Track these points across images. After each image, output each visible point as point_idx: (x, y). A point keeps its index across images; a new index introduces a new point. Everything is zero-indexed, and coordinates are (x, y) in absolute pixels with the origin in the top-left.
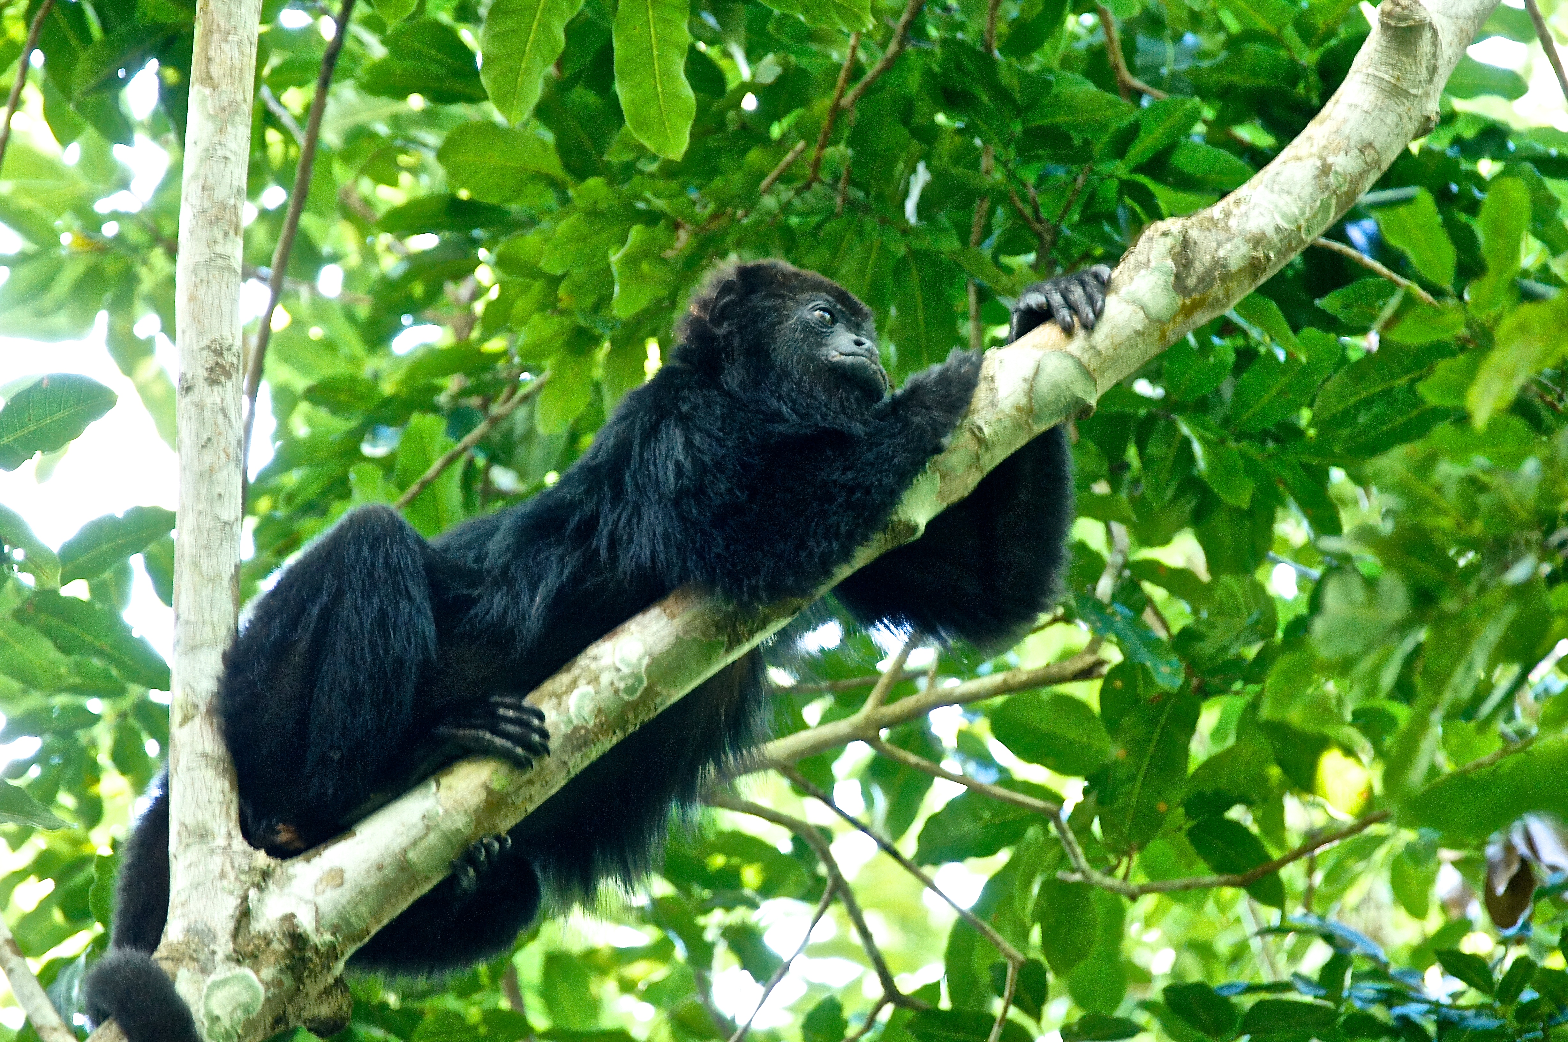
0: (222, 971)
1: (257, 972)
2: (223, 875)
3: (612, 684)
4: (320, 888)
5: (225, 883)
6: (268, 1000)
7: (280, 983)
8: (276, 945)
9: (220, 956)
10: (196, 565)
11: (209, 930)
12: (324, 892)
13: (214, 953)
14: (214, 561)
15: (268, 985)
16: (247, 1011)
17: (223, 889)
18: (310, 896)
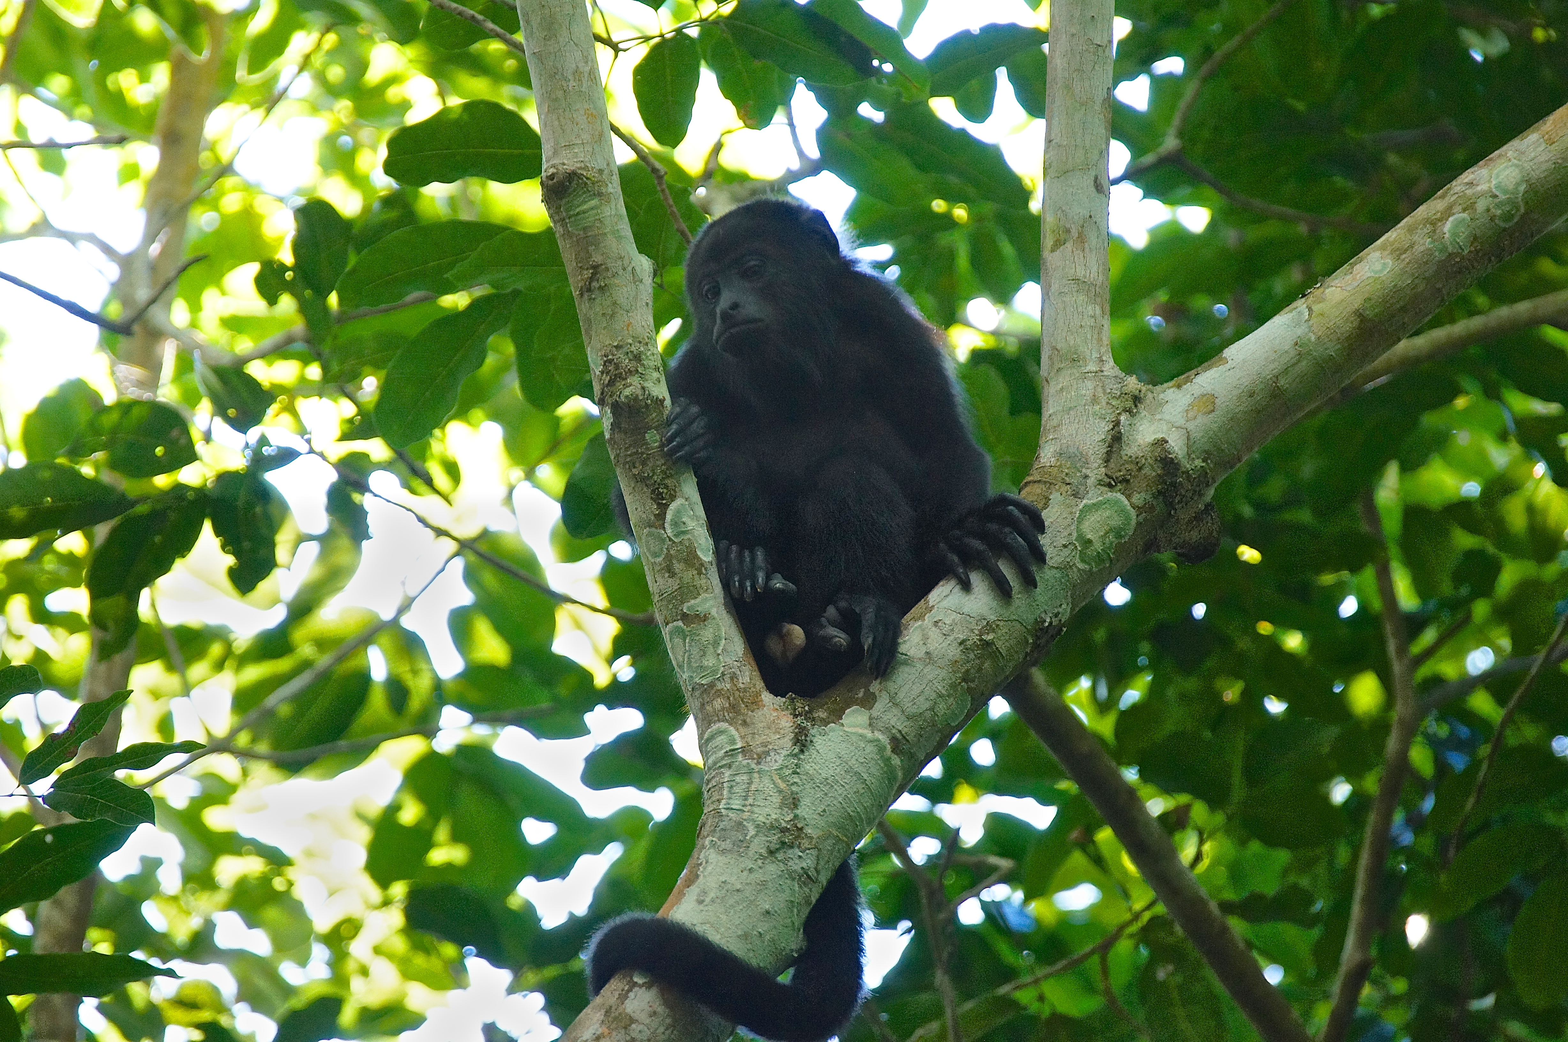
0: (1094, 496)
1: (1129, 497)
2: (1095, 400)
3: (1488, 210)
4: (1191, 414)
5: (1097, 408)
6: (1139, 524)
7: (1152, 508)
8: (1146, 470)
9: (1091, 481)
10: (1068, 87)
11: (1081, 454)
12: (1195, 418)
13: (1086, 477)
14: (1087, 84)
15: (1139, 509)
16: (1119, 536)
17: (1094, 414)
18: (1181, 422)
